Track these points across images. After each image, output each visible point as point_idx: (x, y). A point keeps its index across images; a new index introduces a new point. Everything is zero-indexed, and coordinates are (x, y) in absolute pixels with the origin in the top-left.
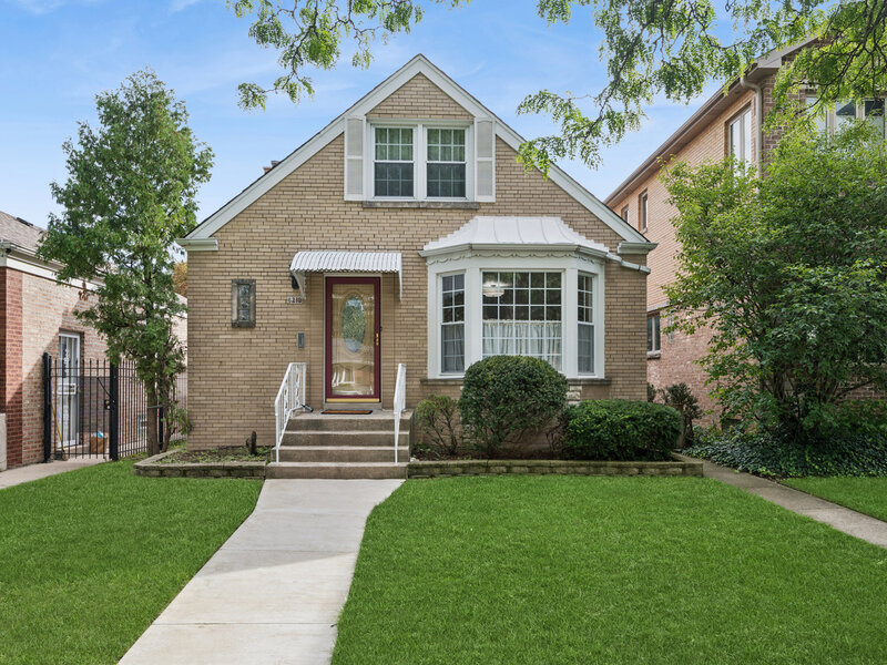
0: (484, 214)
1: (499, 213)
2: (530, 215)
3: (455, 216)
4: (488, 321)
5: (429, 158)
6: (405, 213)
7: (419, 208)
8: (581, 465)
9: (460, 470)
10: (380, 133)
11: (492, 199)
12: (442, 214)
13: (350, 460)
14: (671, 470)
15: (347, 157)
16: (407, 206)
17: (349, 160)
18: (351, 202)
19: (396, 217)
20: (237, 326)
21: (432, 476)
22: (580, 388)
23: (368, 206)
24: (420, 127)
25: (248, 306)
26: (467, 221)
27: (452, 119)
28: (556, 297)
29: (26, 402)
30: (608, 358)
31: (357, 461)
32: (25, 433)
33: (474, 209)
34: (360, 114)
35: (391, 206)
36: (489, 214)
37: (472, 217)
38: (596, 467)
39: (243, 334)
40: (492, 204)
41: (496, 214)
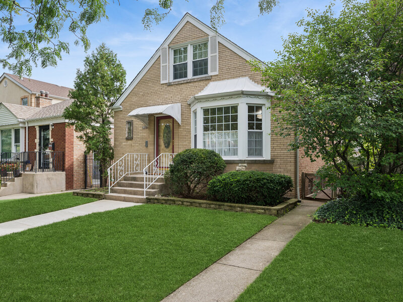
0: (214, 81)
1: (220, 80)
2: (234, 78)
3: (202, 83)
4: (205, 132)
5: (194, 59)
6: (183, 85)
7: (187, 82)
8: (212, 204)
9: (164, 202)
10: (175, 52)
11: (217, 73)
12: (196, 84)
13: (134, 194)
14: (257, 211)
15: (162, 65)
16: (183, 82)
17: (163, 66)
18: (163, 84)
19: (179, 87)
20: (127, 139)
21: (154, 203)
22: (245, 165)
23: (169, 85)
24: (189, 45)
25: (130, 131)
26: (207, 85)
27: (201, 39)
28: (235, 118)
29: (75, 168)
30: (273, 149)
31: (136, 195)
32: (75, 179)
33: (209, 79)
34: (166, 46)
35: (177, 83)
36: (216, 80)
37: (209, 83)
38: (219, 205)
39: (129, 142)
40: (217, 75)
41: (219, 80)
